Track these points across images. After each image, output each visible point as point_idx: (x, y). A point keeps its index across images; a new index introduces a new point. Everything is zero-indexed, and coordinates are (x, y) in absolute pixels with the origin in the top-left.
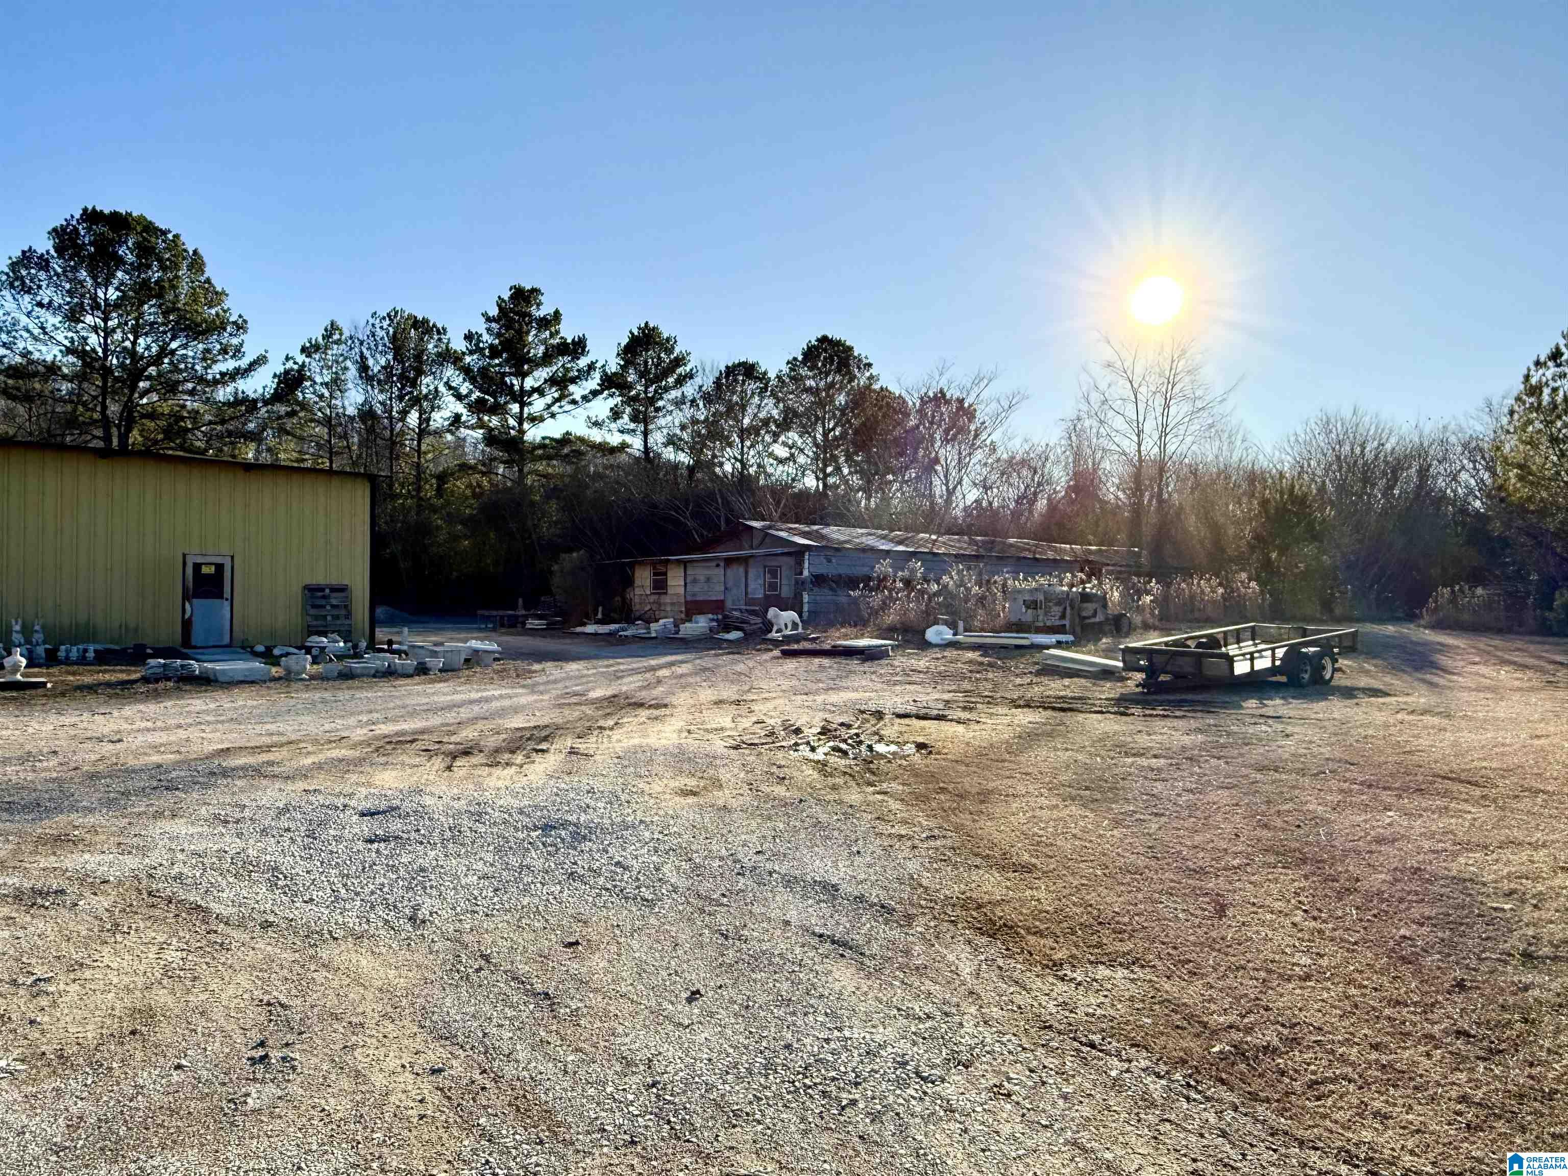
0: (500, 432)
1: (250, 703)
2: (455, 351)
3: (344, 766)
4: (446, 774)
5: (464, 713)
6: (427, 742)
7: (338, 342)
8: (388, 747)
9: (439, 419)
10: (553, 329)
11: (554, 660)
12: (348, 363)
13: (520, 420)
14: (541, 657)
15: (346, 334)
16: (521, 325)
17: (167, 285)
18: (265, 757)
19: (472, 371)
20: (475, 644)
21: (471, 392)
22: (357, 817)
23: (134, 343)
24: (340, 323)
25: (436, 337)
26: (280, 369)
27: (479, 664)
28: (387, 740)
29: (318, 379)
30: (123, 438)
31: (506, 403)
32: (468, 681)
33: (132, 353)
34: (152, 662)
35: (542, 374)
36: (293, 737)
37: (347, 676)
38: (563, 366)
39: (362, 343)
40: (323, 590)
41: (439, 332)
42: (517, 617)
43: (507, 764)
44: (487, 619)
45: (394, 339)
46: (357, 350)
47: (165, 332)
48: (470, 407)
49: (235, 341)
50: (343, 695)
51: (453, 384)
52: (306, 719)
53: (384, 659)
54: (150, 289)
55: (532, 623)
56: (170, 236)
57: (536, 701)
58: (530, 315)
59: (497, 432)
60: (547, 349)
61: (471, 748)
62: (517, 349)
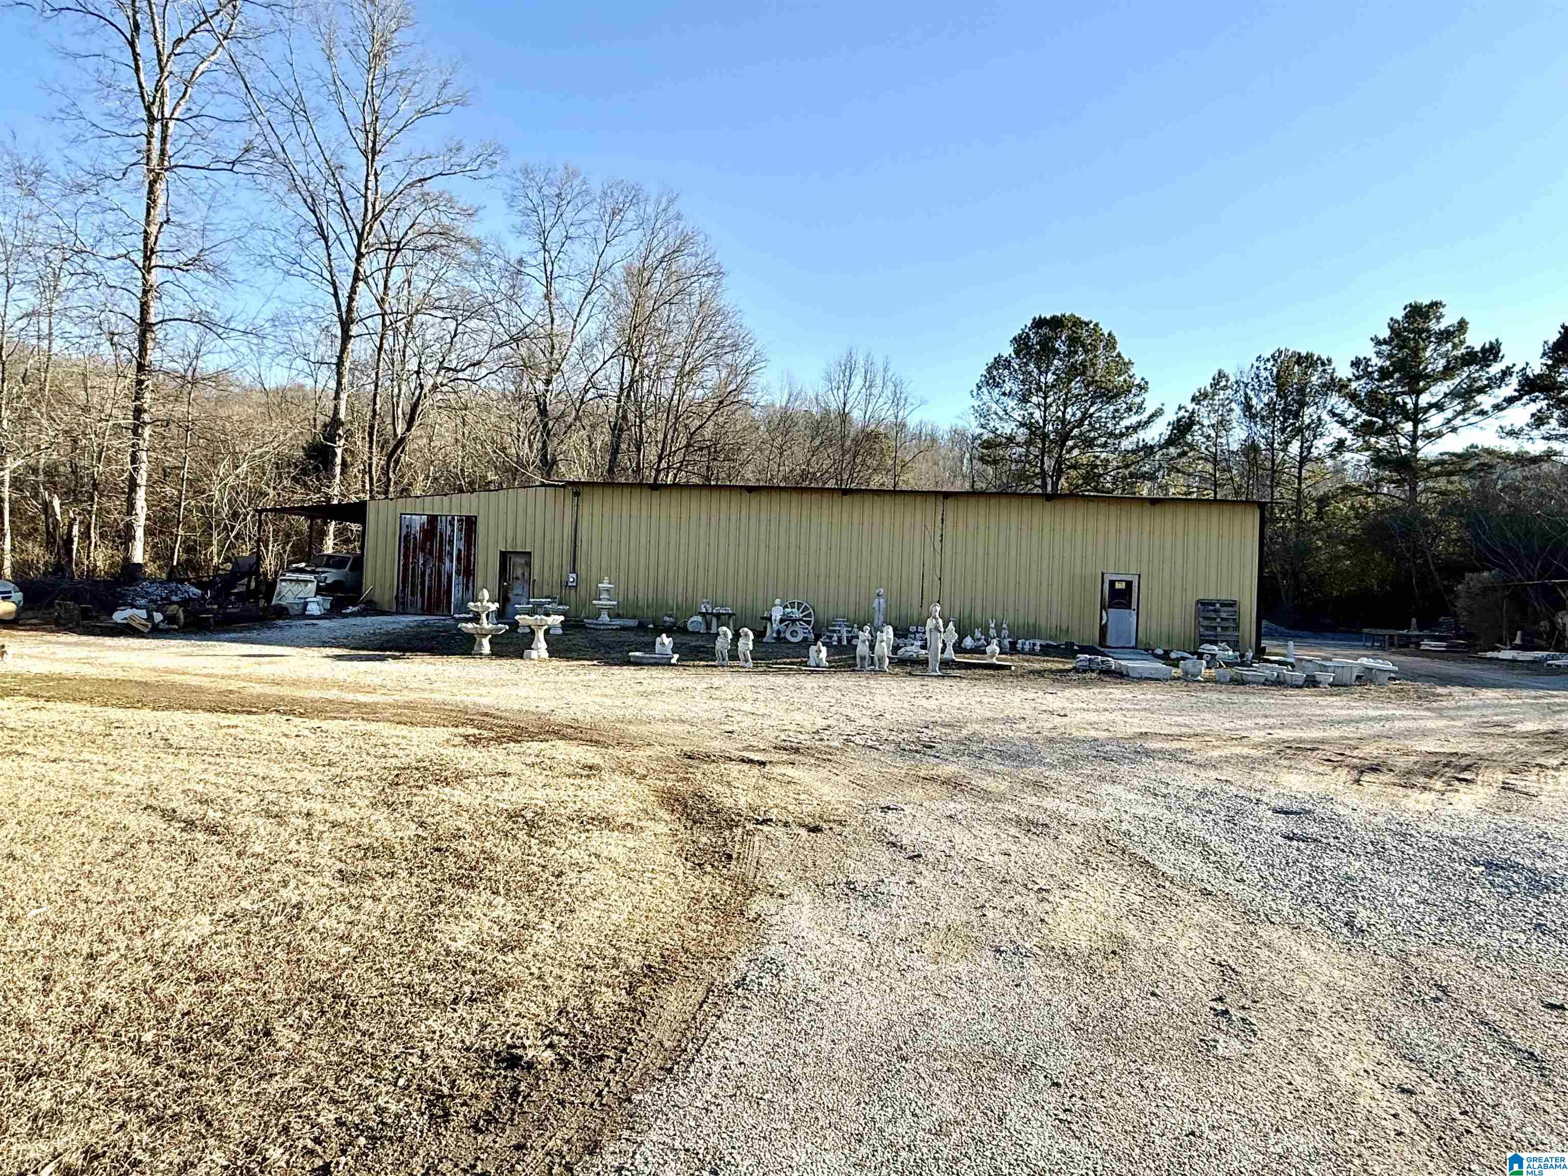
0: (1389, 452)
1: (1158, 697)
2: (1340, 380)
3: (1251, 764)
4: (1355, 787)
5: (1364, 729)
6: (1330, 751)
7: (1225, 388)
8: (1288, 751)
9: (1321, 446)
10: (1456, 340)
11: (1463, 685)
12: (1234, 405)
13: (1414, 438)
14: (1446, 680)
15: (1232, 379)
16: (1417, 343)
17: (1088, 364)
18: (1176, 745)
19: (1359, 396)
20: (1364, 661)
21: (1357, 416)
22: (1270, 812)
23: (1064, 413)
24: (1227, 371)
25: (1320, 369)
26: (1173, 418)
27: (1371, 681)
28: (1286, 745)
29: (1206, 422)
30: (1055, 484)
31: (1397, 423)
32: (1362, 697)
33: (1063, 420)
34: (1082, 656)
35: (1441, 389)
36: (1199, 731)
37: (1239, 682)
38: (1468, 376)
39: (1246, 385)
40: (1214, 605)
41: (1323, 364)
42: (1409, 637)
43: (1425, 788)
44: (1372, 638)
45: (1278, 378)
46: (1242, 392)
47: (1086, 401)
48: (1355, 431)
49: (1138, 400)
50: (1238, 698)
51: (1337, 411)
52: (1208, 716)
53: (1273, 669)
54: (1076, 369)
55: (1427, 645)
56: (1091, 326)
57: (1447, 727)
58: (1428, 330)
59: (1385, 453)
60: (1448, 362)
61: (1378, 765)
62: (1411, 367)
